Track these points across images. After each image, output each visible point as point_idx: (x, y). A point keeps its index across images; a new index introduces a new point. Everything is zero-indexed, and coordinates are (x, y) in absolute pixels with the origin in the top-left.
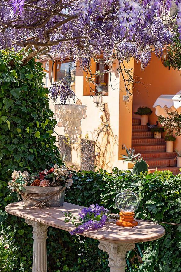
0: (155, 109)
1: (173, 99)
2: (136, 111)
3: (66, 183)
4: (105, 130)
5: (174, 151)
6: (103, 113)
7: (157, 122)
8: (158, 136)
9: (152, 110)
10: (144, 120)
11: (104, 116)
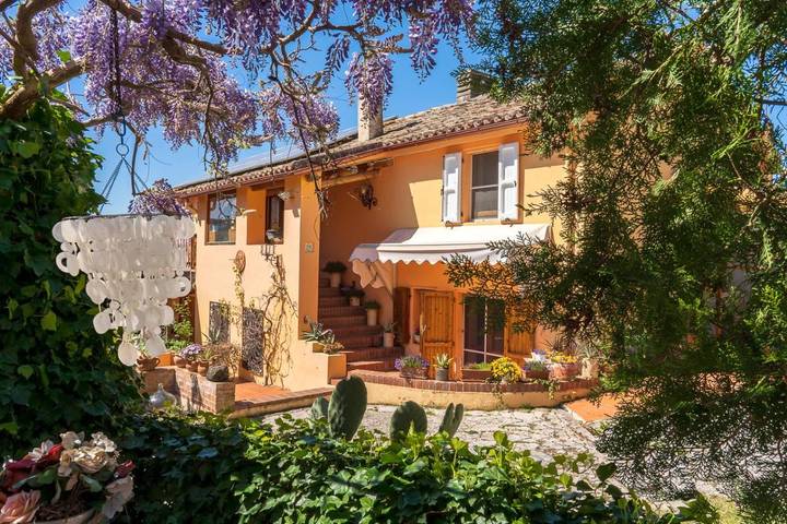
0: (351, 264)
1: (378, 249)
2: (324, 266)
3: (108, 498)
4: (279, 295)
5: (378, 322)
6: (275, 270)
7: (354, 282)
8: (355, 302)
9: (347, 266)
10: (336, 279)
11: (277, 273)
